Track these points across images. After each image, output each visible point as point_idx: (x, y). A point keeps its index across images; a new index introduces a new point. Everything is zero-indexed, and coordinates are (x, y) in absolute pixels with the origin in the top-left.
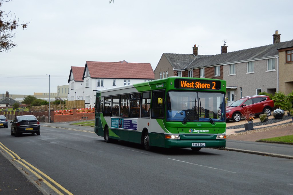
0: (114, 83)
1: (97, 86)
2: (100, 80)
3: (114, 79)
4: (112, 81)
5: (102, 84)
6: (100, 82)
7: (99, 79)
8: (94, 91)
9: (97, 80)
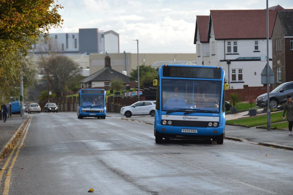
0: (256, 48)
1: (226, 53)
2: (232, 42)
3: (256, 40)
4: (252, 43)
5: (235, 49)
6: (232, 45)
7: (229, 41)
8: (221, 61)
9: (226, 42)
